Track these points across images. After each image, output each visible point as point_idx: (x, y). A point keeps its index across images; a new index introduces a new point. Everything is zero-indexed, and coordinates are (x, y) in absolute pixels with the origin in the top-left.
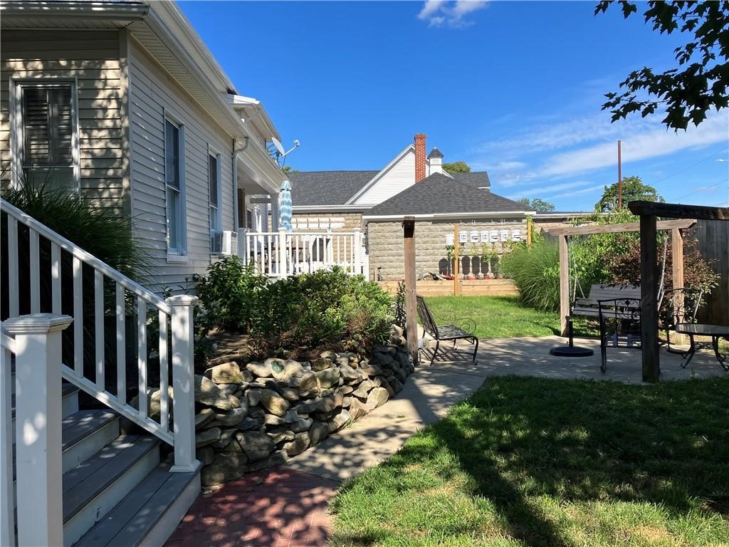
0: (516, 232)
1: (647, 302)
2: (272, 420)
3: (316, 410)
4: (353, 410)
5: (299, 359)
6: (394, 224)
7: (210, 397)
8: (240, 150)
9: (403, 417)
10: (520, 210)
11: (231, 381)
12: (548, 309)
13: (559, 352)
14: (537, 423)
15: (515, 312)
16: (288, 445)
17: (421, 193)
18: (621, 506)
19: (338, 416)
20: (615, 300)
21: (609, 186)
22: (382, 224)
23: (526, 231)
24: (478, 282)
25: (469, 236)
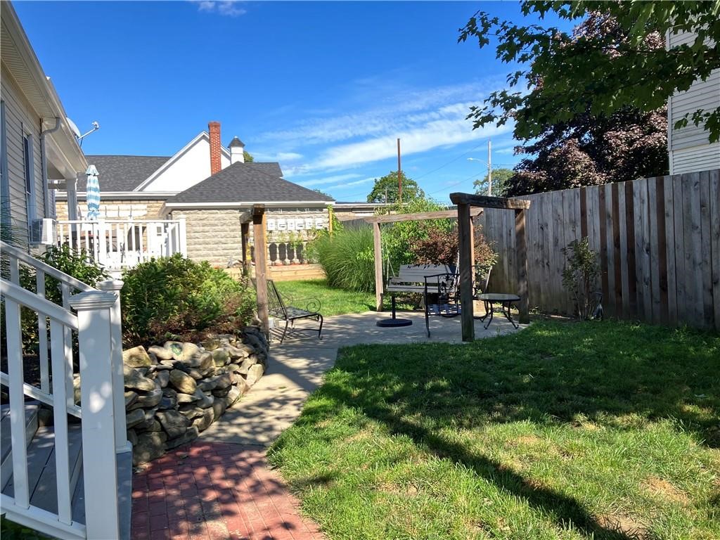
0: (319, 221)
1: (465, 276)
2: (185, 398)
3: (217, 386)
4: (241, 386)
5: (193, 341)
6: (199, 212)
7: (132, 380)
8: (50, 131)
9: (284, 388)
10: (320, 199)
11: (142, 365)
12: (356, 289)
13: (384, 324)
14: (406, 378)
15: (327, 294)
16: (198, 421)
17: (225, 182)
18: (501, 427)
19: (230, 391)
20: (438, 276)
21: (379, 179)
22: (188, 212)
23: (328, 220)
24: (285, 268)
25: (276, 223)
